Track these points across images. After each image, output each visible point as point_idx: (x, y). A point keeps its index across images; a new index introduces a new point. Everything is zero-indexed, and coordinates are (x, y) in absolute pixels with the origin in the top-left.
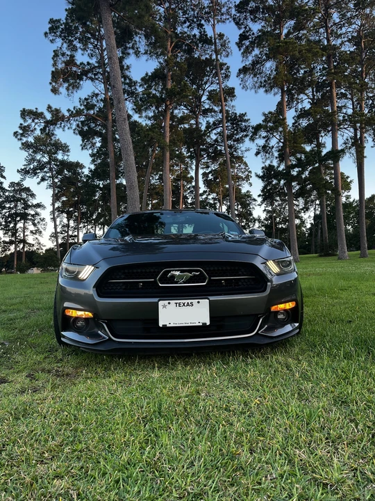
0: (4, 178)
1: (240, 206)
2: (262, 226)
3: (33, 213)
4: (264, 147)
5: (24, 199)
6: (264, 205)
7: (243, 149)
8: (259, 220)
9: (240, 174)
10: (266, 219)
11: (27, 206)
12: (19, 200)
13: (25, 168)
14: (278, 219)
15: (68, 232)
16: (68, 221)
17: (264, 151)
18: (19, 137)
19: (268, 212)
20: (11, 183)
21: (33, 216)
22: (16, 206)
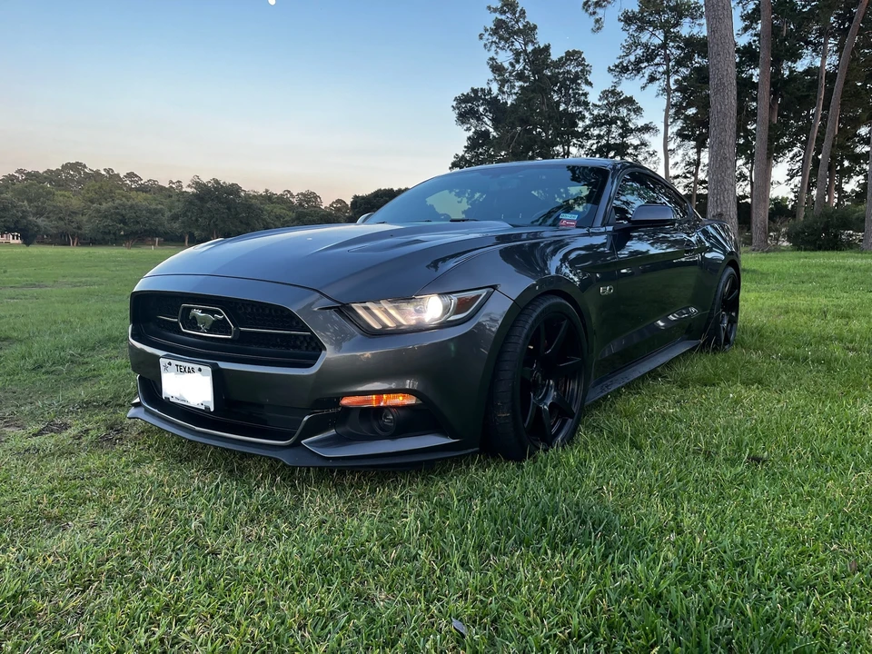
0: (590, 84)
3: (636, 142)
5: (622, 120)
11: (626, 131)
12: (613, 121)
13: (621, 63)
15: (695, 175)
16: (699, 153)
18: (591, 10)
20: (604, 92)
21: (636, 148)
22: (609, 132)
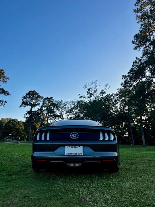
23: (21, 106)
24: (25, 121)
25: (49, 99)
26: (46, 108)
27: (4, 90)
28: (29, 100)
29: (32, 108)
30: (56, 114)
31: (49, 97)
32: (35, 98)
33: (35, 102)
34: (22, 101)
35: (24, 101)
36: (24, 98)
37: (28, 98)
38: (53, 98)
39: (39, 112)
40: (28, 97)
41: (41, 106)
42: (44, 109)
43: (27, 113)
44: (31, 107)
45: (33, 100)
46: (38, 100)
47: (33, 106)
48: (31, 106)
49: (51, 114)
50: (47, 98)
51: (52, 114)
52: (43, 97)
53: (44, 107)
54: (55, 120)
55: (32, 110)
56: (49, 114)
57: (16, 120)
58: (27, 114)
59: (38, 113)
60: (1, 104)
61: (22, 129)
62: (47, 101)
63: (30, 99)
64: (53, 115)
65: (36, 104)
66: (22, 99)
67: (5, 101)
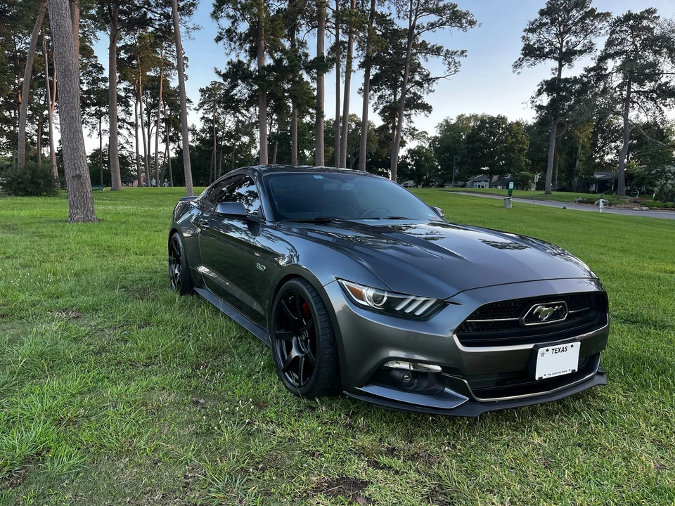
1: (167, 107)
2: (198, 140)
4: (229, 31)
6: (202, 111)
7: (190, 25)
8: (194, 131)
9: (170, 59)
10: (203, 131)
14: (221, 133)
17: (229, 36)
19: (207, 120)
23: (517, 65)
24: (535, 121)
25: (635, 22)
26: (619, 62)
27: (457, 11)
28: (548, 35)
29: (561, 66)
30: (667, 83)
31: (634, 12)
32: (575, 24)
33: (573, 39)
34: (522, 45)
35: (531, 43)
36: (531, 30)
37: (544, 29)
38: (655, 11)
39: (589, 82)
40: (546, 24)
41: (599, 53)
42: (611, 65)
43: (539, 91)
44: (556, 64)
45: (568, 31)
46: (586, 31)
47: (566, 57)
48: (556, 59)
49: (641, 84)
50: (629, 17)
51: (648, 86)
52: (608, 14)
53: (612, 56)
54: (661, 110)
55: (560, 75)
56: (635, 87)
57: (503, 119)
58: (540, 93)
59: (585, 87)
60: (449, 64)
61: (521, 150)
62: (624, 28)
63: (554, 30)
64: (652, 91)
65: (578, 48)
66: (524, 37)
67: (463, 52)
